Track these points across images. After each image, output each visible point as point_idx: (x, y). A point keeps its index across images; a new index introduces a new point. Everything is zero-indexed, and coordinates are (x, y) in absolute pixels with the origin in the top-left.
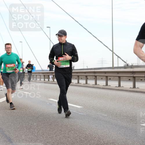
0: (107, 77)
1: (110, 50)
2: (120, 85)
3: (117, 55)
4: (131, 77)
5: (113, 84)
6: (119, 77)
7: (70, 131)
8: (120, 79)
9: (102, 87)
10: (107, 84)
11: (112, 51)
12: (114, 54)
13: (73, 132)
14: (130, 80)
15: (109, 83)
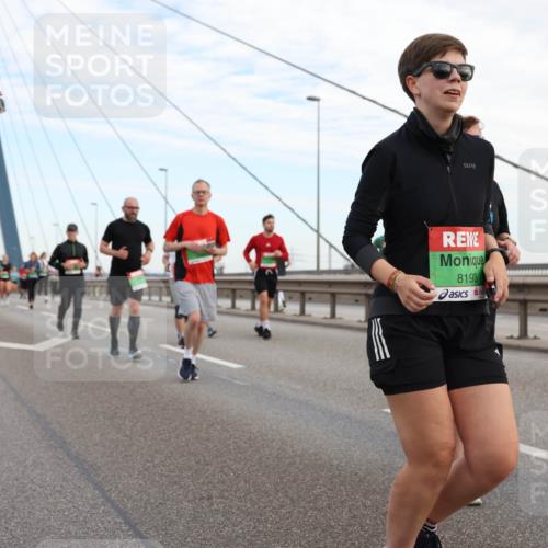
0: (303, 293)
1: (312, 228)
2: (333, 315)
3: (327, 242)
4: (360, 294)
5: (318, 310)
6: (333, 295)
7: (212, 425)
8: (333, 300)
9: (290, 318)
10: (303, 312)
11: (317, 232)
12: (321, 240)
13: (219, 427)
14: (357, 301)
15: (309, 308)
